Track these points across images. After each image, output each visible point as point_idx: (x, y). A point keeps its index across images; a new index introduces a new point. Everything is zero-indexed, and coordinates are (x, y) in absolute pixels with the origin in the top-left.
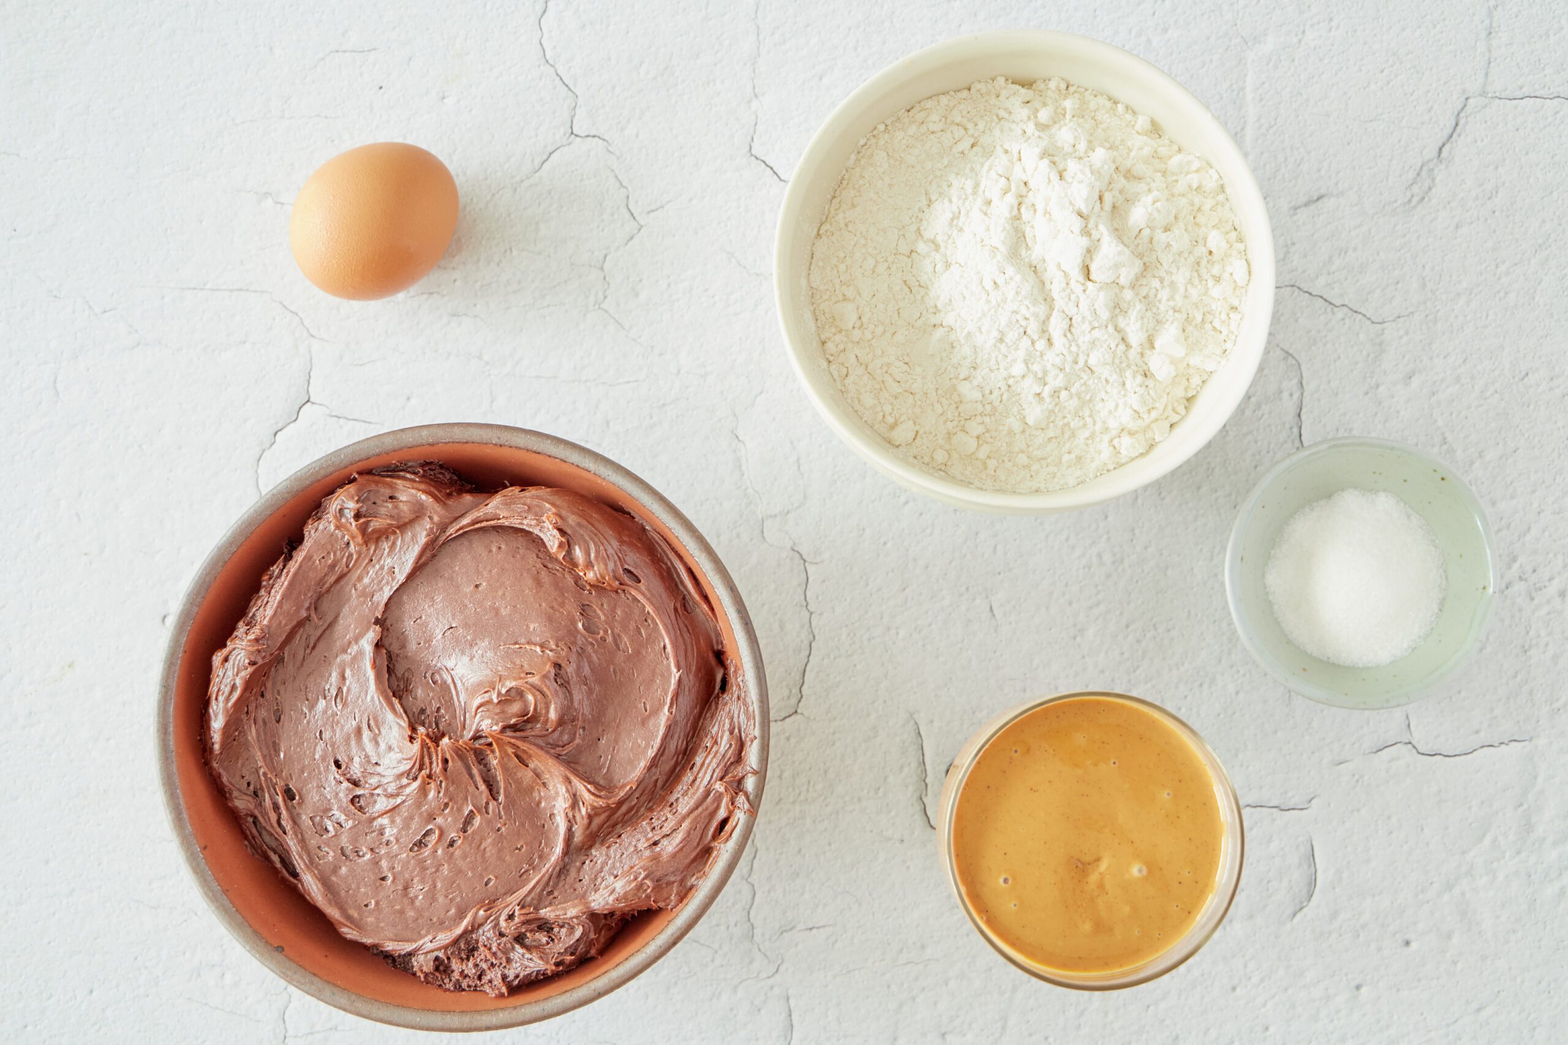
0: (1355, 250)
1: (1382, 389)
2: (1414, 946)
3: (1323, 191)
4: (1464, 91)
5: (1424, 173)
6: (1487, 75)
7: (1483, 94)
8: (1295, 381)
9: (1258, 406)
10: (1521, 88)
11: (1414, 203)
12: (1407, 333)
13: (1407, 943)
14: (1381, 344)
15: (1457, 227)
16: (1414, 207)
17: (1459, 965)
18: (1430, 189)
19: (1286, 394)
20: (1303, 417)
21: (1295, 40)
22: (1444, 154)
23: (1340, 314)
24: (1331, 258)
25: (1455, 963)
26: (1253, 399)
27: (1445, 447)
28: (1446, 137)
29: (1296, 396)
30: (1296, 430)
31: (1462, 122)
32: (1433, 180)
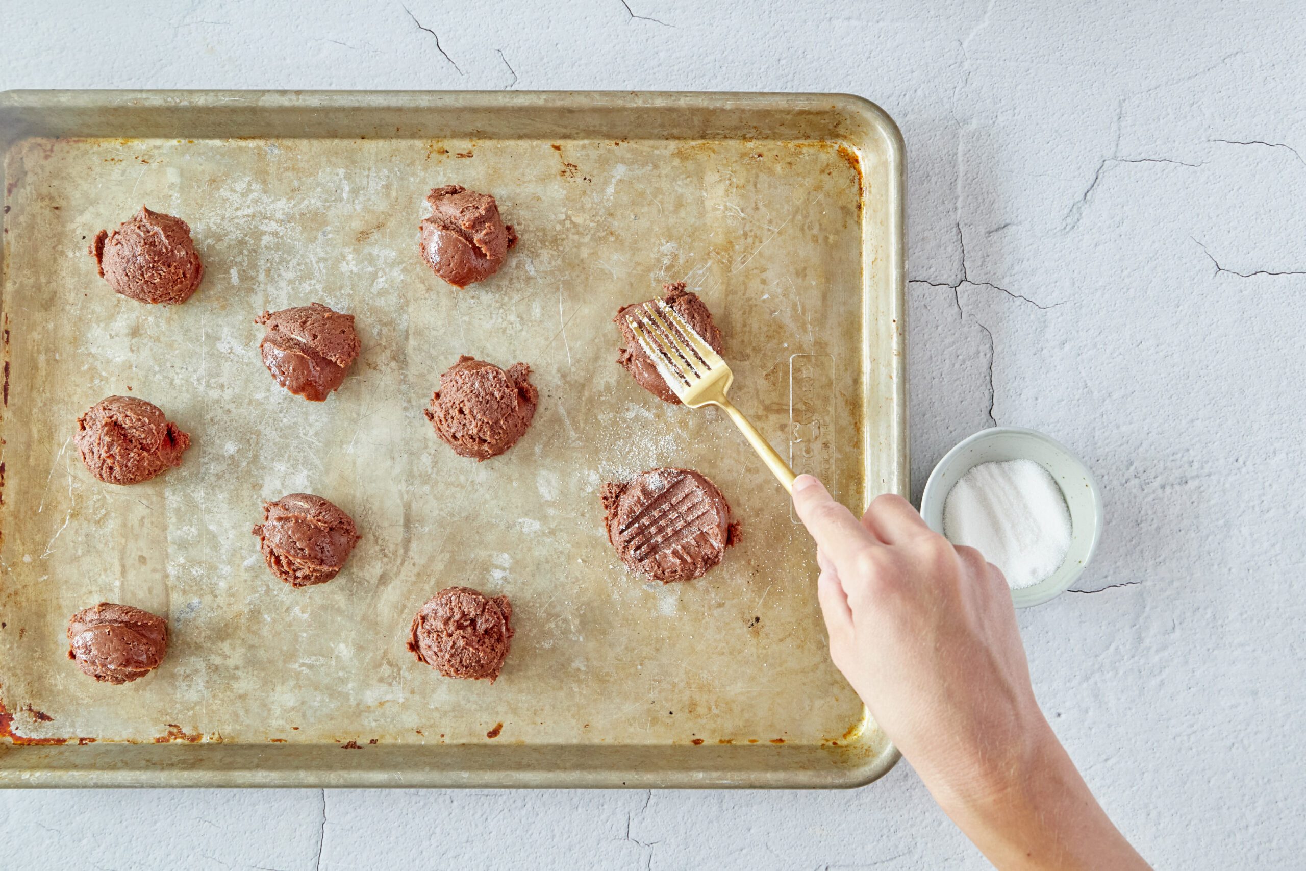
0: (1028, 260)
1: (1045, 351)
2: (1063, 716)
3: (1008, 221)
4: (1102, 156)
5: (1075, 210)
6: (1117, 145)
7: (1115, 158)
8: (988, 346)
9: (964, 361)
10: (1140, 154)
11: (1067, 229)
12: (1062, 315)
13: (1059, 715)
14: (1045, 322)
15: (1096, 245)
16: (1068, 232)
17: (1093, 730)
18: (1078, 220)
19: (982, 354)
20: (993, 369)
21: (991, 122)
22: (1089, 197)
23: (1018, 302)
24: (1012, 265)
25: (1090, 729)
26: (960, 357)
27: (1086, 390)
28: (1089, 186)
29: (988, 355)
30: (988, 378)
31: (1100, 177)
32: (1081, 214)
